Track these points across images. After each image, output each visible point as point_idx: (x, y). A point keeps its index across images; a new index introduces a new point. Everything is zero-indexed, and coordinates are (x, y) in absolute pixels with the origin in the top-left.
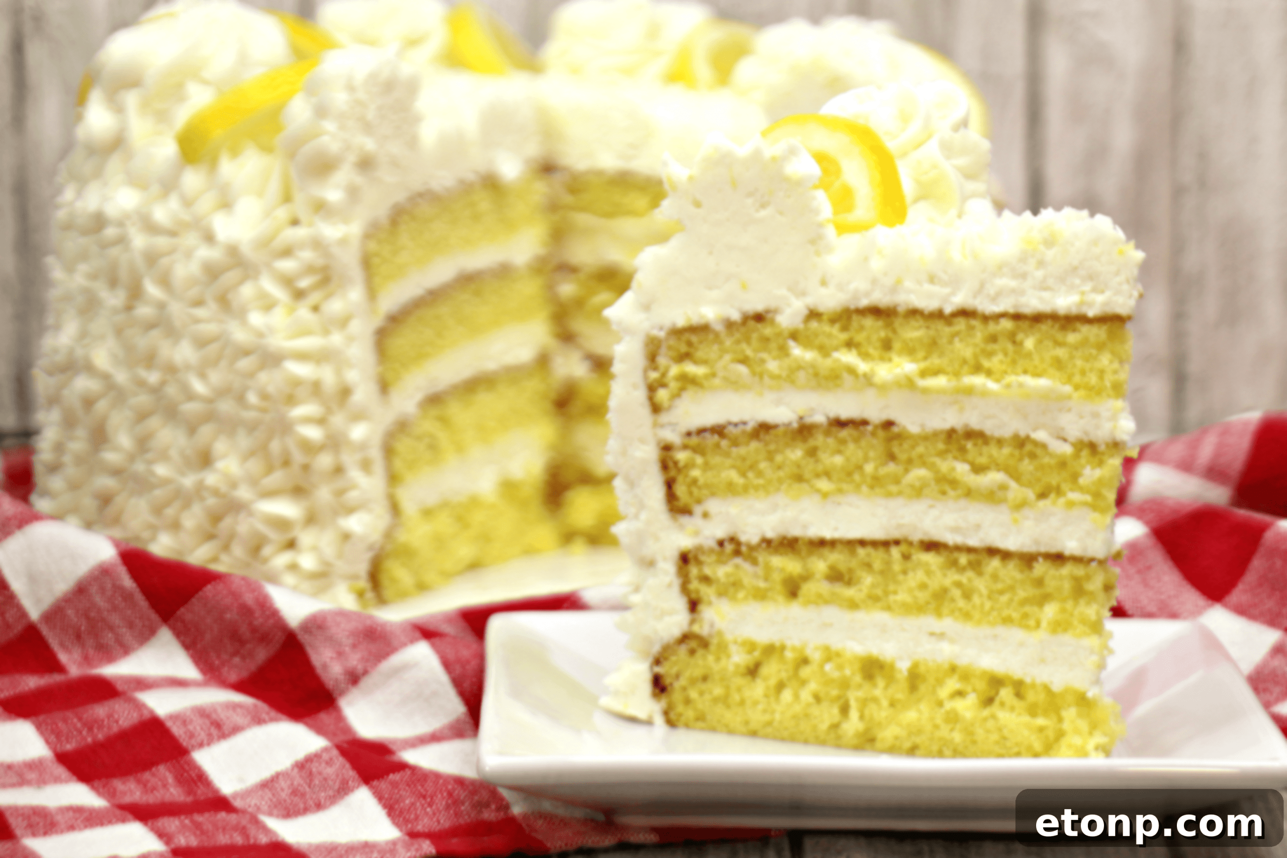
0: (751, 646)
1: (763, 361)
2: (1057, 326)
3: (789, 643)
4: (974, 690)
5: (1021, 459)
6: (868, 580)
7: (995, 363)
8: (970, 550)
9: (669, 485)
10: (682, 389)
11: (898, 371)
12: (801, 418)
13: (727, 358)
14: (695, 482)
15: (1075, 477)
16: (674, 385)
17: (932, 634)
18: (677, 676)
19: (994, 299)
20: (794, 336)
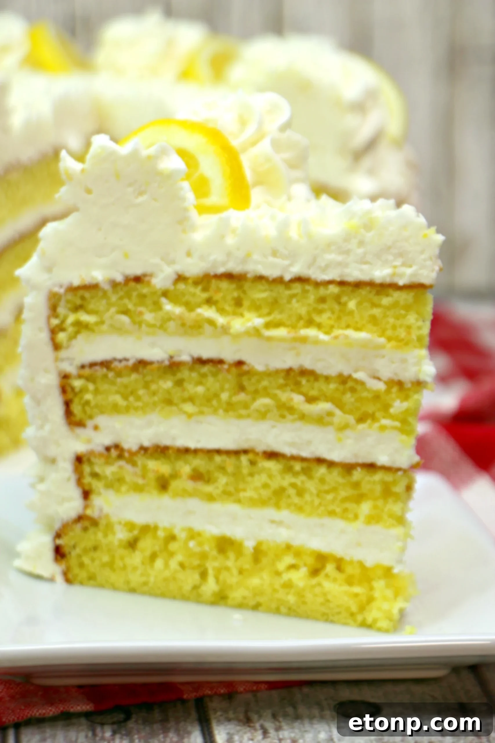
0: (130, 526)
1: (141, 313)
2: (374, 292)
3: (161, 525)
4: (305, 565)
5: (344, 393)
6: (223, 480)
7: (324, 318)
8: (303, 460)
9: (67, 404)
10: (77, 333)
11: (249, 324)
12: (171, 357)
13: (113, 310)
14: (87, 403)
15: (386, 407)
16: (71, 330)
17: (273, 522)
18: (74, 547)
19: (324, 269)
20: (165, 294)
